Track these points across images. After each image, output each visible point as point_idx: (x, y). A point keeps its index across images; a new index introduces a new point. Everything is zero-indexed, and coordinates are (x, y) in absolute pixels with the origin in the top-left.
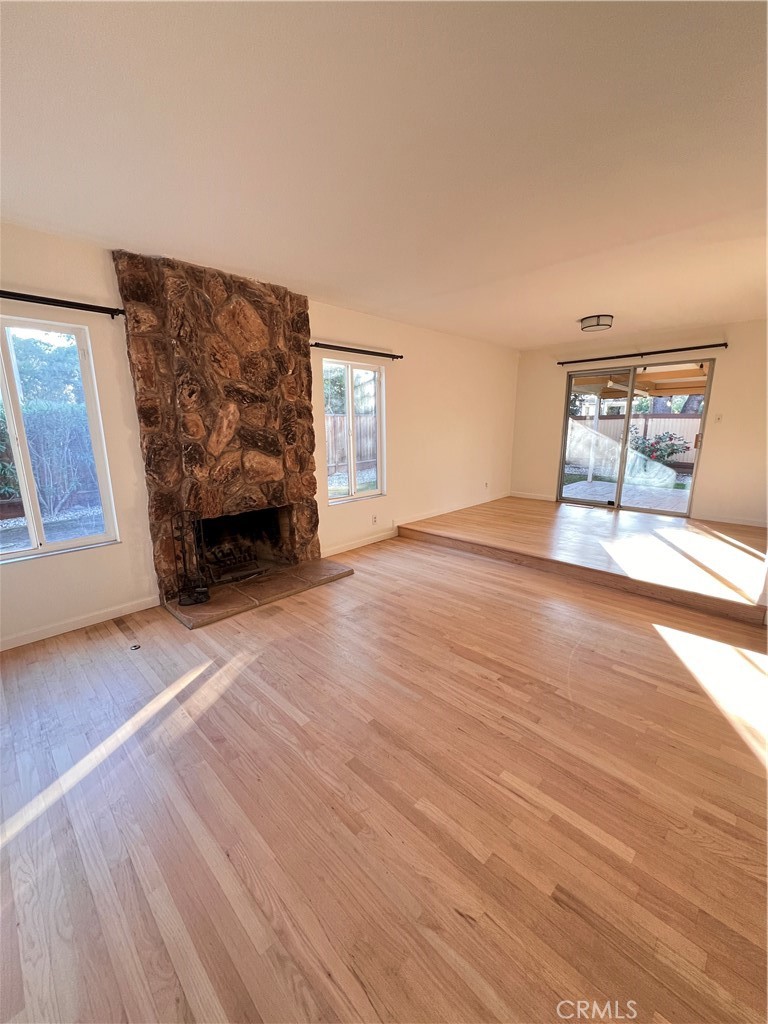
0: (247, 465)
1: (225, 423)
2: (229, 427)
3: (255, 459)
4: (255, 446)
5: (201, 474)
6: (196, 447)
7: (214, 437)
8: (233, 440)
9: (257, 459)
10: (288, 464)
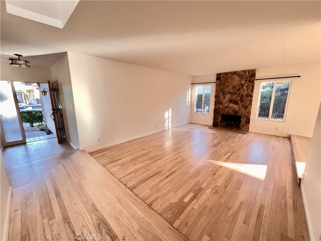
0: (230, 106)
1: (226, 98)
2: (227, 98)
3: (231, 105)
4: (232, 102)
5: (221, 106)
6: (221, 102)
7: (224, 100)
8: (228, 101)
9: (232, 105)
10: (240, 107)
